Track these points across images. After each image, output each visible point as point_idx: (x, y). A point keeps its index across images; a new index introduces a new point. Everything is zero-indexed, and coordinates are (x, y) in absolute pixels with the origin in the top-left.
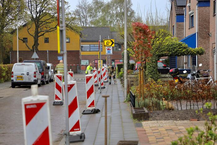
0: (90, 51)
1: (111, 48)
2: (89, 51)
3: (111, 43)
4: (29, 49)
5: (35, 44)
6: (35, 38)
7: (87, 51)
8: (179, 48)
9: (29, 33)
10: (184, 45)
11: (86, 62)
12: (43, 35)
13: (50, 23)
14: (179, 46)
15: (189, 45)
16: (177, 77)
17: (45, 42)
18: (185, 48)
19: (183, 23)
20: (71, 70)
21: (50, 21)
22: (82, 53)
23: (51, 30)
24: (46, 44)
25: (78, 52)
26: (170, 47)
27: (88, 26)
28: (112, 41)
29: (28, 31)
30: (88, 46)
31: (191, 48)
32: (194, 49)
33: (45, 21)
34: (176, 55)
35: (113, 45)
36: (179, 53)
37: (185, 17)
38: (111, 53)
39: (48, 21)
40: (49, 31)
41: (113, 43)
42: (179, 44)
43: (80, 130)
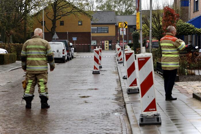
0: (98, 33)
1: (125, 29)
2: (96, 33)
3: (125, 25)
4: (48, 31)
5: (53, 26)
6: (53, 21)
7: (95, 33)
8: (187, 29)
9: (48, 17)
10: (191, 26)
11: (94, 42)
12: (60, 18)
13: (66, 8)
14: (187, 27)
15: (196, 26)
16: (191, 51)
17: (60, 25)
18: (192, 28)
19: (188, 7)
20: (100, 46)
21: (66, 6)
22: (92, 35)
23: (67, 14)
24: (61, 26)
25: (89, 33)
26: (179, 28)
27: (94, 10)
28: (125, 23)
29: (46, 15)
30: (96, 29)
31: (197, 28)
32: (199, 29)
33: (61, 7)
34: (184, 35)
35: (127, 27)
36: (187, 33)
37: (190, 2)
38: (125, 33)
39: (64, 6)
40: (66, 15)
41: (126, 25)
42: (187, 25)
43: (137, 85)
